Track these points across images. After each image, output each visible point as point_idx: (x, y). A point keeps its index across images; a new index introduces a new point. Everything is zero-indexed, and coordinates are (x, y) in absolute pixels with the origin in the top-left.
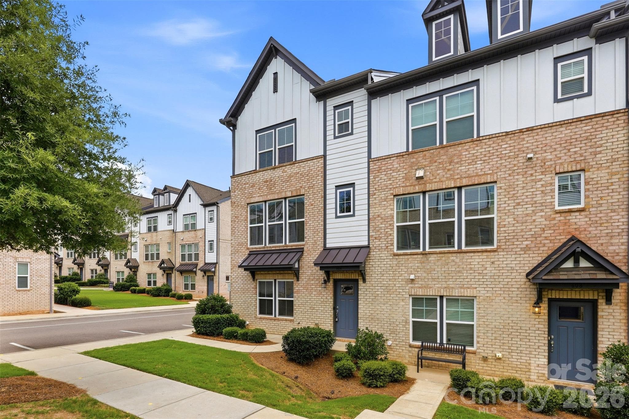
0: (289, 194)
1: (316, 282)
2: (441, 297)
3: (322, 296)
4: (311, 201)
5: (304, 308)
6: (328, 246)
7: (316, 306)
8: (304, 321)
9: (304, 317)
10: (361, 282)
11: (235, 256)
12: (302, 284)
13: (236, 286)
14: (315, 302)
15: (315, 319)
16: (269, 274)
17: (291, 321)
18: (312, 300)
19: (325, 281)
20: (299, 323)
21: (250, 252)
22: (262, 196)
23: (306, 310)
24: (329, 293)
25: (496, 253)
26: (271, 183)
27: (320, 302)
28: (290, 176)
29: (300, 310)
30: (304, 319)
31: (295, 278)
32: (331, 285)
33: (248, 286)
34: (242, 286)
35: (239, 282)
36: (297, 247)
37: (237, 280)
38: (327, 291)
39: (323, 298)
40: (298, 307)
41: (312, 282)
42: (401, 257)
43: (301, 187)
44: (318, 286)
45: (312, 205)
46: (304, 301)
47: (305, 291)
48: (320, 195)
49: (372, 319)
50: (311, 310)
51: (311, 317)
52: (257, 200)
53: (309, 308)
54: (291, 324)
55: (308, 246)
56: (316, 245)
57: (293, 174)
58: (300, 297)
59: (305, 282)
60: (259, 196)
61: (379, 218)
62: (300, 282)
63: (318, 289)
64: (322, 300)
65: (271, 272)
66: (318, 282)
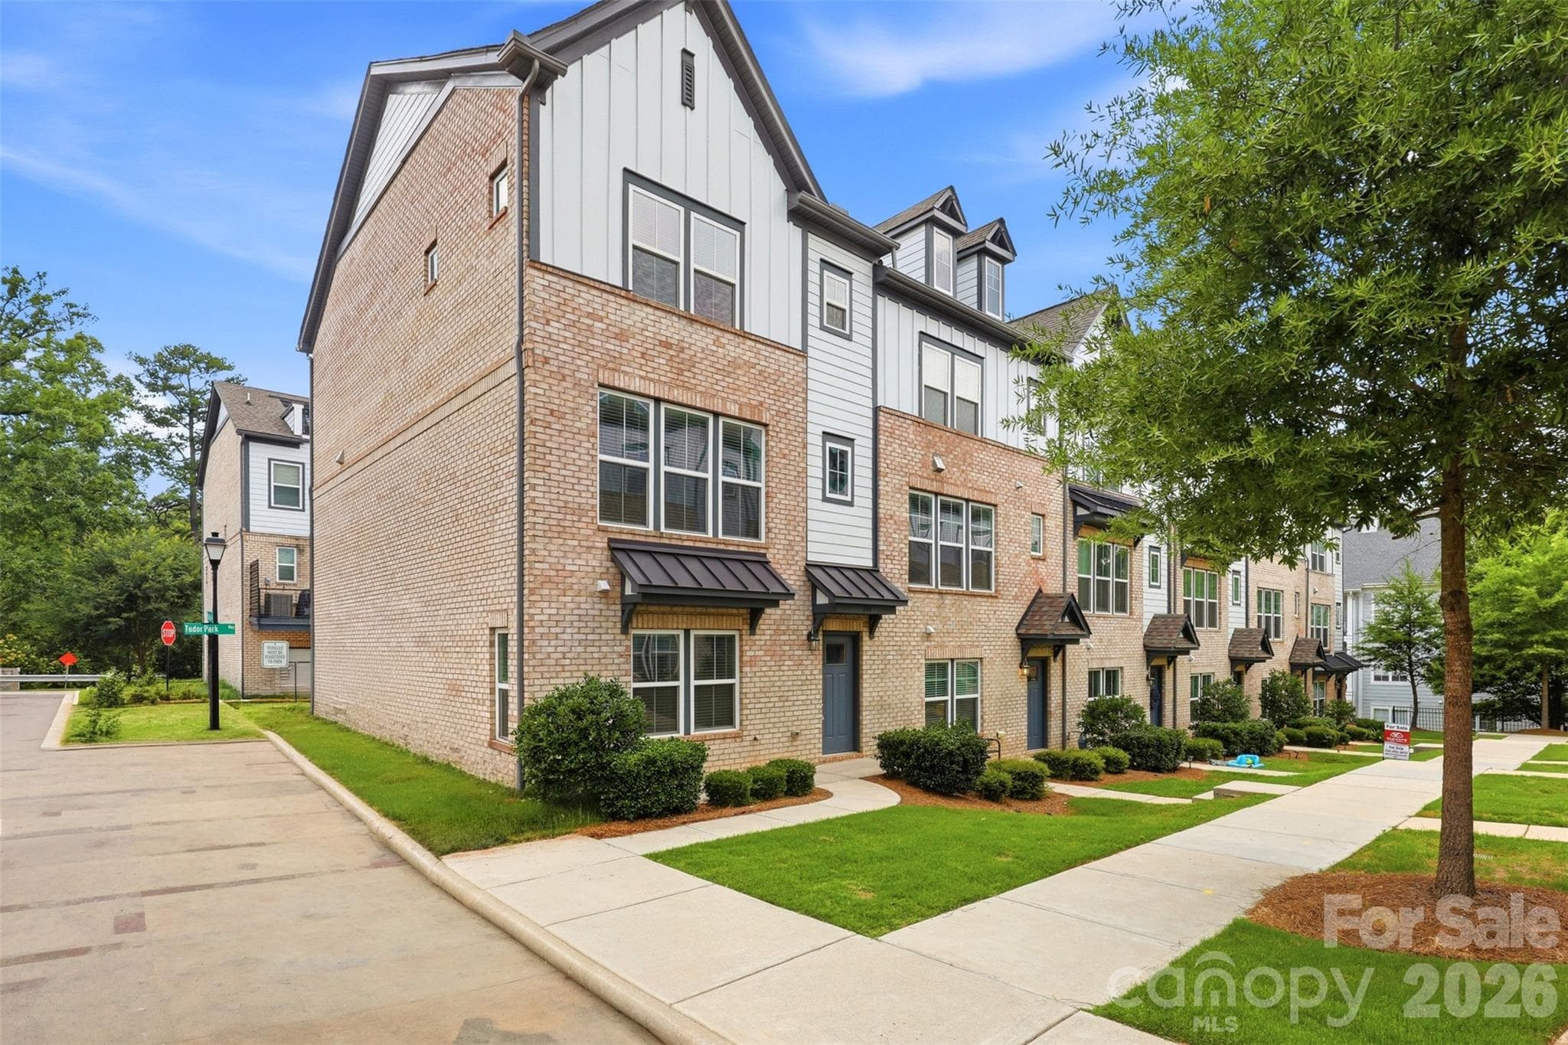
0: (733, 410)
1: (792, 637)
2: (952, 660)
3: (803, 668)
4: (783, 446)
5: (766, 700)
6: (812, 558)
7: (790, 693)
8: (767, 731)
9: (767, 721)
10: (866, 638)
11: (550, 547)
12: (762, 643)
13: (550, 649)
14: (790, 683)
15: (790, 724)
16: (675, 613)
17: (736, 737)
18: (783, 678)
19: (809, 635)
20: (755, 739)
21: (610, 540)
22: (651, 380)
23: (772, 705)
24: (815, 662)
25: (995, 600)
26: (682, 355)
27: (800, 683)
28: (734, 364)
29: (757, 706)
30: (766, 726)
31: (747, 627)
32: (819, 644)
33: (604, 649)
34: (580, 649)
35: (565, 637)
36: (751, 550)
37: (558, 630)
38: (812, 657)
39: (806, 672)
40: (753, 701)
41: (783, 637)
42: (917, 595)
43: (761, 404)
44: (796, 647)
45: (784, 456)
46: (768, 684)
47: (768, 658)
48: (800, 440)
49: (882, 707)
50: (781, 704)
51: (782, 719)
52: (636, 385)
53: (776, 699)
54: (737, 745)
55: (776, 551)
56: (793, 553)
57: (741, 362)
58: (758, 674)
59: (768, 637)
60: (641, 377)
61: (892, 522)
62: (757, 637)
63: (796, 653)
64: (804, 678)
65: (680, 609)
66: (795, 637)
